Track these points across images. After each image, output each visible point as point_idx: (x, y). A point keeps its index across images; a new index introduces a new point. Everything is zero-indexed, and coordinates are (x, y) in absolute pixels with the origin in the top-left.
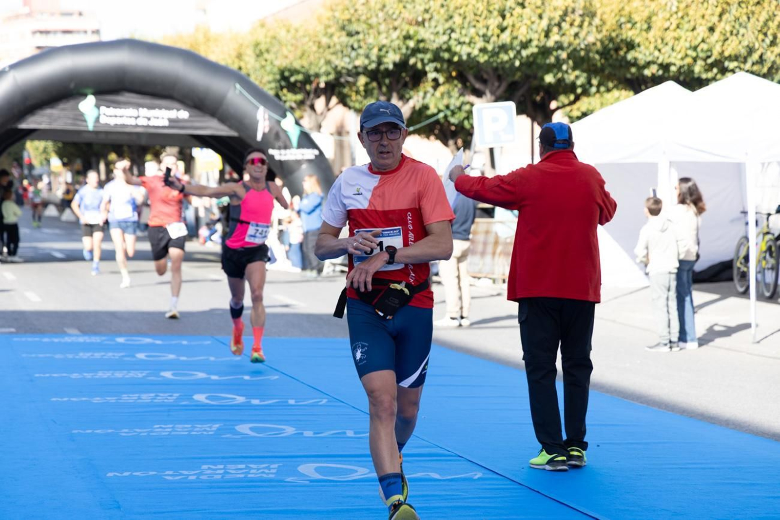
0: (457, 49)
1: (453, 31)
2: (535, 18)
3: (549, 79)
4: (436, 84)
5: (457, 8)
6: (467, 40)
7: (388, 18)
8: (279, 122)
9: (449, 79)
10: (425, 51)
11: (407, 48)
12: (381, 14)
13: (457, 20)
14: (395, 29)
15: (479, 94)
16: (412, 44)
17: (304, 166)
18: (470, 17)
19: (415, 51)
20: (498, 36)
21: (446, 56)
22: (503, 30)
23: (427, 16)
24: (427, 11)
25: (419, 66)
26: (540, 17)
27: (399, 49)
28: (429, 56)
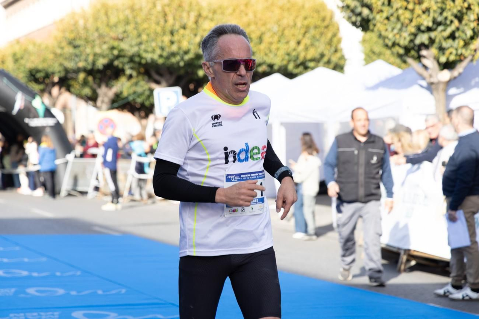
0: (144, 55)
1: (140, 43)
2: (192, 36)
3: (201, 73)
4: (130, 77)
5: (144, 30)
6: (150, 49)
7: (101, 36)
8: (31, 103)
9: (139, 73)
10: (124, 56)
11: (113, 55)
12: (96, 35)
13: (144, 37)
14: (105, 43)
15: (158, 82)
16: (116, 52)
17: (48, 130)
18: (152, 35)
19: (118, 57)
20: (170, 47)
21: (137, 59)
22: (172, 43)
23: (125, 35)
24: (125, 32)
25: (120, 66)
26: (196, 35)
27: (107, 55)
28: (126, 60)
